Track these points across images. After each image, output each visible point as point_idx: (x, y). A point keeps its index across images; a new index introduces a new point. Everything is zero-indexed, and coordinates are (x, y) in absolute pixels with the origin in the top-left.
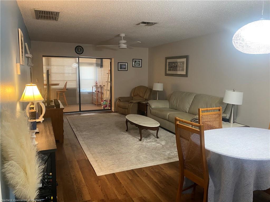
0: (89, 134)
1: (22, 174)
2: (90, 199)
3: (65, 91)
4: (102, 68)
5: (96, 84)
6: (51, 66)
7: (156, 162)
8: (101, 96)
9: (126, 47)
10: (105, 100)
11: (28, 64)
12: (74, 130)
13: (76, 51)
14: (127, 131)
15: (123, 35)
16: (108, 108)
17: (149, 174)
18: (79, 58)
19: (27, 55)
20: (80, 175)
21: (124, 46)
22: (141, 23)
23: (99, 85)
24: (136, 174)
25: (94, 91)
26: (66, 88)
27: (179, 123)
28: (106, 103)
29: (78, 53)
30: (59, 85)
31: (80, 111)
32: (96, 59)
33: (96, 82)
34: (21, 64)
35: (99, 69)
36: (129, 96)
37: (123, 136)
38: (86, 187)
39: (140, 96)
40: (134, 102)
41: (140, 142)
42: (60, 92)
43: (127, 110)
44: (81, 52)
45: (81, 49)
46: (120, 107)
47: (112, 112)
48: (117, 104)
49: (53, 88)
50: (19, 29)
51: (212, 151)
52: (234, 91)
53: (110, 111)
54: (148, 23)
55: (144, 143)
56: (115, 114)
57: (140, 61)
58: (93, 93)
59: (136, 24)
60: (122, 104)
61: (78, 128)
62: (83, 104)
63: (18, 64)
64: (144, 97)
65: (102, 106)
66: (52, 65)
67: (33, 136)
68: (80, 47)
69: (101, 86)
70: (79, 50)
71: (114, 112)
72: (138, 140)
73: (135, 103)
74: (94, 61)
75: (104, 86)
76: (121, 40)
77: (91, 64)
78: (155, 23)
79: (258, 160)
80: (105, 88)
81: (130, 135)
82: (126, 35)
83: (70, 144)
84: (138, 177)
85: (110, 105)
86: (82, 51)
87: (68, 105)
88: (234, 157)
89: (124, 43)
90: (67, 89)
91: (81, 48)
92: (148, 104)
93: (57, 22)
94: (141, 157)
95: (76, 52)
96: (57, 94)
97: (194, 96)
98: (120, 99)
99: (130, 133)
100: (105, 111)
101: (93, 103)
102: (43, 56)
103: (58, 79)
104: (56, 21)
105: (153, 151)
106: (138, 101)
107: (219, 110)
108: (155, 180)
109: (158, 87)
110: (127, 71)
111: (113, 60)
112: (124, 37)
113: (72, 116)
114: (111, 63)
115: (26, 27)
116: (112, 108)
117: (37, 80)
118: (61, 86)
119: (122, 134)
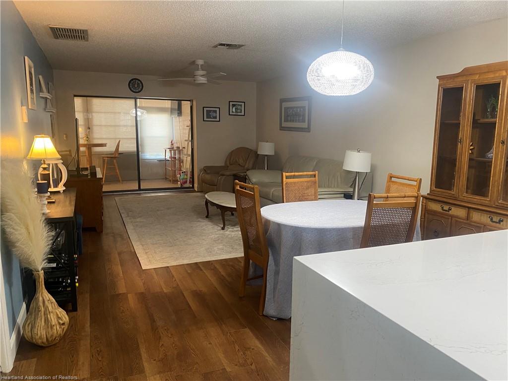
0: (144, 220)
1: (23, 231)
2: (126, 292)
3: (117, 156)
4: (180, 117)
5: (172, 144)
6: (92, 112)
7: (234, 254)
8: (180, 165)
9: (206, 82)
10: (183, 173)
11: (45, 109)
12: (122, 215)
13: (131, 87)
14: (207, 217)
15: (200, 62)
16: (188, 185)
17: (218, 267)
18: (136, 99)
19: (41, 95)
20: (118, 269)
21: (203, 80)
22: (219, 45)
23: (175, 146)
24: (199, 267)
25: (168, 157)
26: (119, 152)
27: (240, 188)
28: (186, 177)
29: (134, 90)
30: (106, 146)
31: (140, 189)
32: (170, 101)
33: (172, 142)
34: (30, 108)
35: (176, 118)
36: (223, 164)
37: (198, 224)
38: (123, 280)
39: (239, 164)
40: (228, 173)
41: (222, 232)
42: (108, 157)
43: (215, 187)
44: (138, 89)
45: (138, 84)
46: (205, 183)
47: (195, 191)
48: (200, 177)
49: (96, 152)
50: (26, 57)
51: (273, 220)
52: (359, 152)
53: (191, 189)
54: (229, 46)
55: (227, 233)
56: (199, 194)
57: (241, 105)
58: (166, 160)
59: (212, 46)
60: (208, 177)
61: (130, 213)
62: (143, 180)
63: (24, 108)
64: (246, 166)
65: (179, 183)
66: (94, 112)
67: (44, 202)
68: (137, 81)
69: (178, 148)
70: (136, 86)
71: (198, 192)
72: (220, 228)
73: (228, 176)
74: (168, 104)
75: (183, 148)
76: (198, 70)
77: (162, 110)
78: (240, 46)
79: (320, 227)
80: (185, 151)
81: (209, 223)
82: (205, 62)
83: (113, 233)
84: (202, 270)
85: (191, 180)
86: (141, 87)
87: (122, 181)
88: (293, 225)
89: (202, 76)
90: (119, 154)
91: (139, 82)
92: (247, 177)
93: (88, 42)
94: (215, 248)
95: (131, 90)
96: (104, 161)
97: (315, 163)
98: (206, 170)
99: (211, 221)
100: (182, 189)
101: (166, 178)
102: (75, 96)
103: (104, 137)
104: (86, 42)
105: (237, 241)
106: (234, 172)
107: (315, 176)
108: (223, 273)
109: (266, 149)
110: (219, 121)
111: (194, 103)
112: (202, 65)
113: (126, 197)
114: (191, 108)
115: (41, 49)
116: (195, 185)
117: (65, 136)
118: (110, 148)
119: (199, 221)
